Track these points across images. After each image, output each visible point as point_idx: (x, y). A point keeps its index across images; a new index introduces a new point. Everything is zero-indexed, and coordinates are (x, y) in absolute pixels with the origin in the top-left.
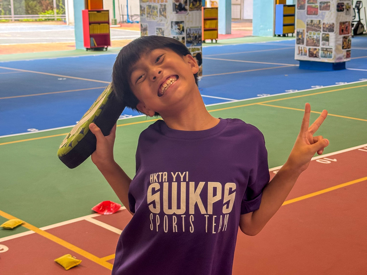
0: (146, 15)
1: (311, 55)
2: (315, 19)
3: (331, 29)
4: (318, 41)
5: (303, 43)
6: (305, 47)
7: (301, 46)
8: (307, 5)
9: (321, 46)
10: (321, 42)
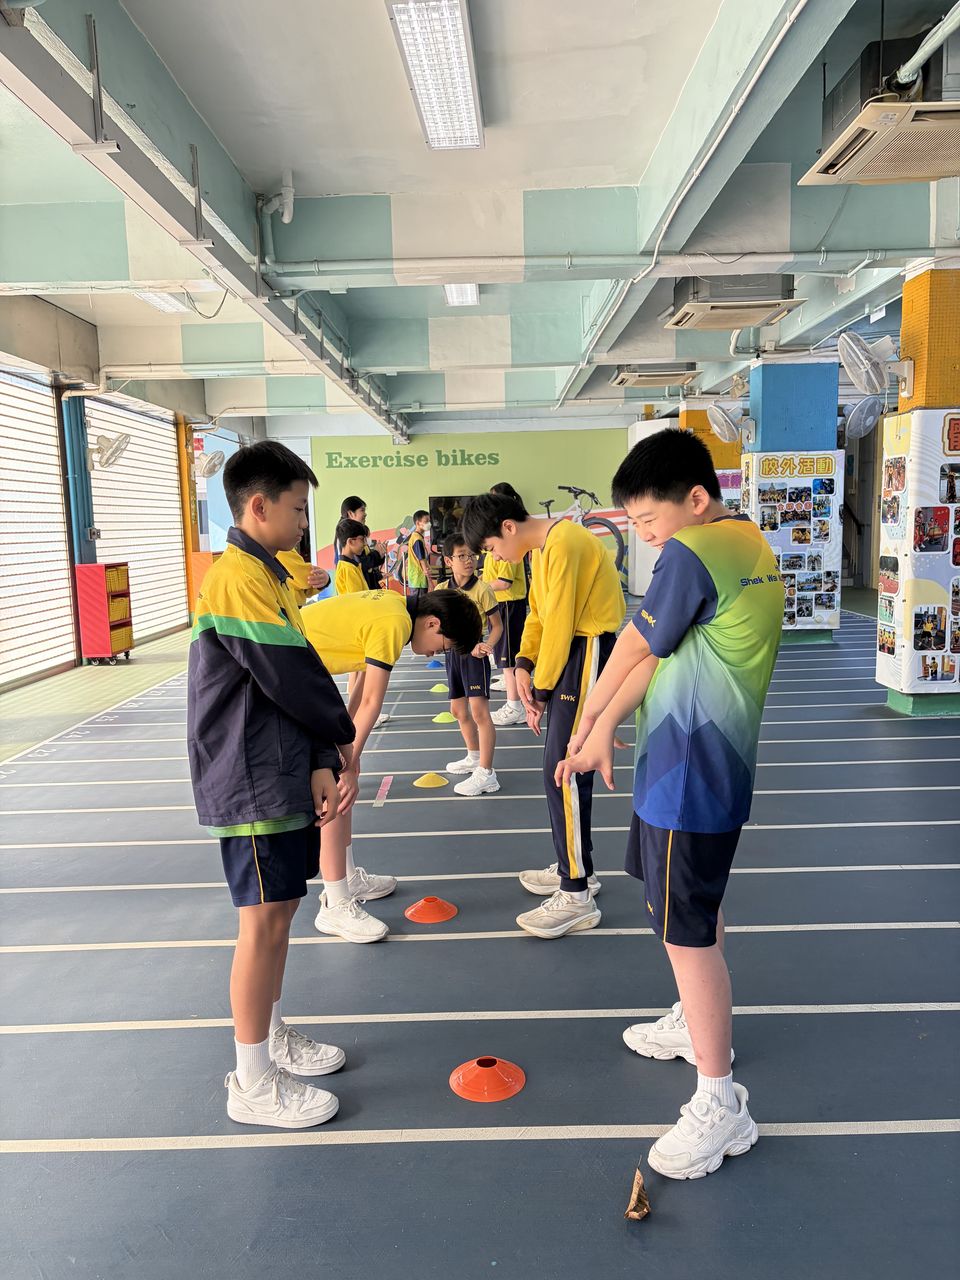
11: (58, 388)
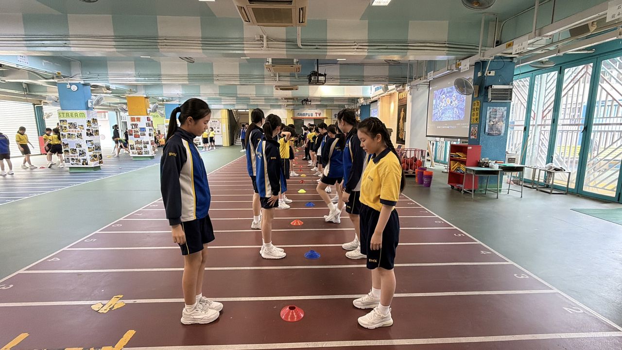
0: (67, 138)
1: (139, 154)
2: (139, 140)
3: (147, 143)
4: (142, 148)
5: (134, 149)
6: (135, 151)
7: (133, 150)
8: (133, 134)
9: (143, 150)
10: (143, 149)
11: (34, 105)
